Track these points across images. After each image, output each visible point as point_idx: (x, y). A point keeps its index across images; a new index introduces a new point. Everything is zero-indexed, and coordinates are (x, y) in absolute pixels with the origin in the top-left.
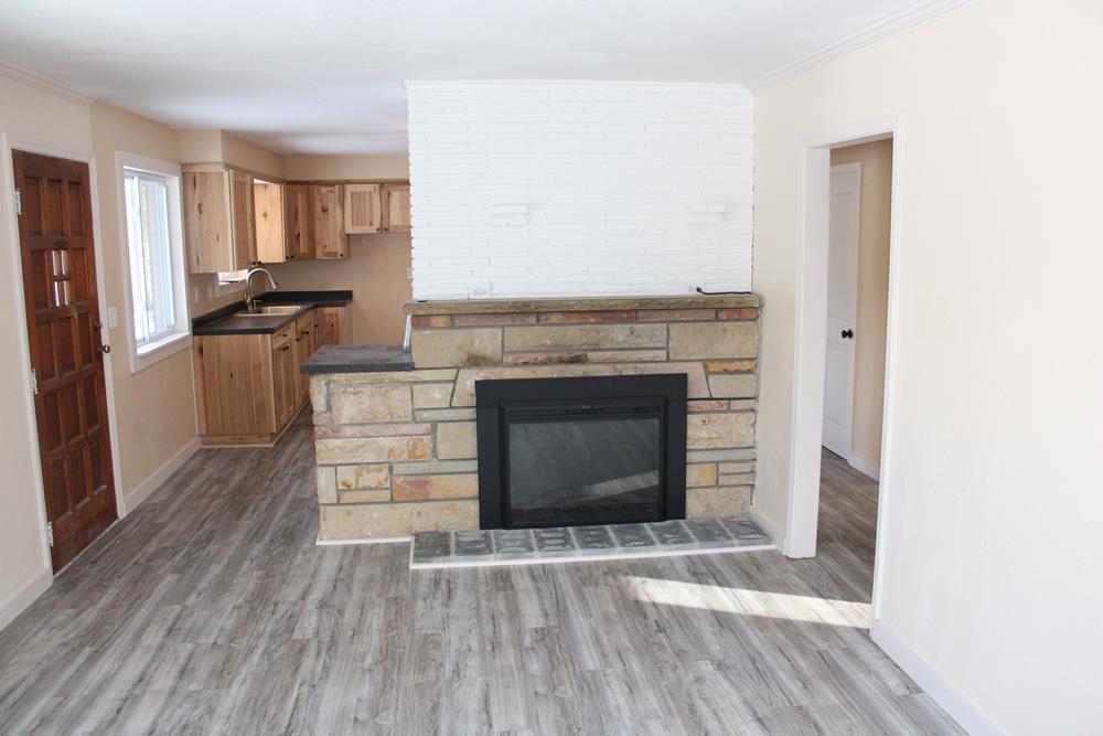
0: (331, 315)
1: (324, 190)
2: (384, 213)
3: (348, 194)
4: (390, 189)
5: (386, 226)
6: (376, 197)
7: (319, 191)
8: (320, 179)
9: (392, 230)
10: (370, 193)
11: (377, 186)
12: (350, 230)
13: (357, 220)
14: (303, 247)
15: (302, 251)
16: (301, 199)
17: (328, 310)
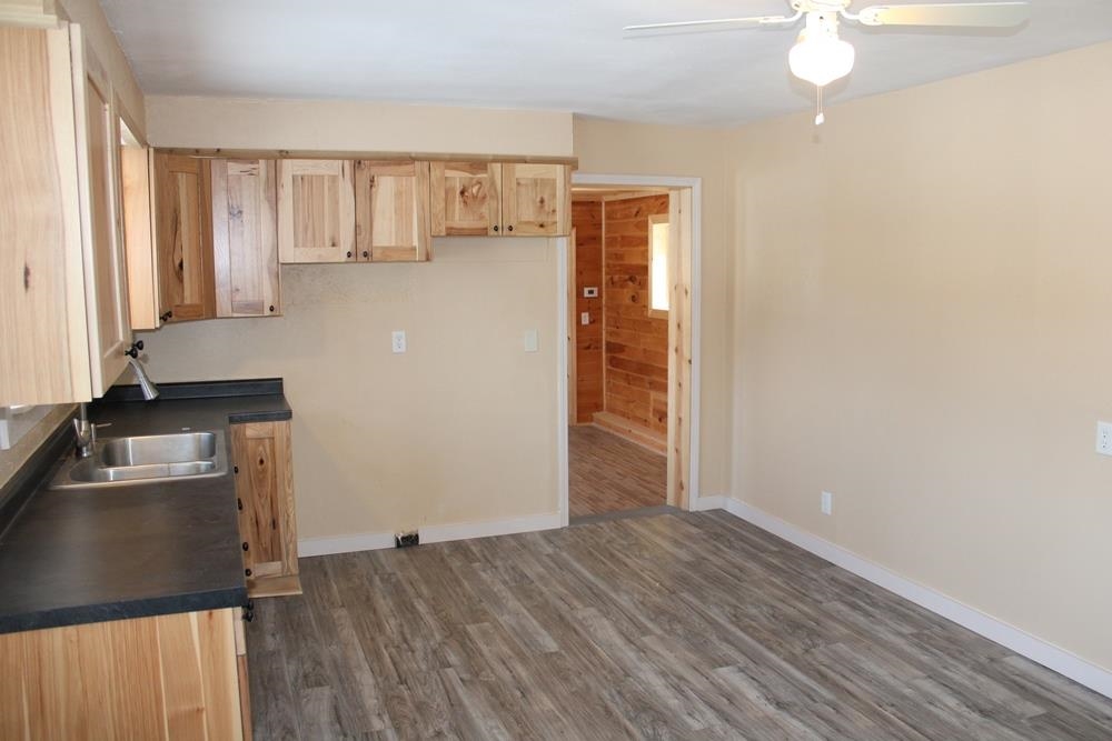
0: (260, 440)
1: (234, 168)
2: (361, 222)
3: (286, 179)
4: (374, 170)
5: (363, 248)
6: (345, 188)
7: (225, 169)
8: (224, 145)
9: (377, 255)
10: (334, 179)
11: (347, 163)
12: (290, 254)
13: (305, 234)
14: (190, 294)
15: (188, 301)
16: (184, 184)
17: (252, 430)
